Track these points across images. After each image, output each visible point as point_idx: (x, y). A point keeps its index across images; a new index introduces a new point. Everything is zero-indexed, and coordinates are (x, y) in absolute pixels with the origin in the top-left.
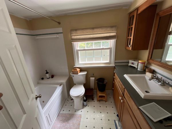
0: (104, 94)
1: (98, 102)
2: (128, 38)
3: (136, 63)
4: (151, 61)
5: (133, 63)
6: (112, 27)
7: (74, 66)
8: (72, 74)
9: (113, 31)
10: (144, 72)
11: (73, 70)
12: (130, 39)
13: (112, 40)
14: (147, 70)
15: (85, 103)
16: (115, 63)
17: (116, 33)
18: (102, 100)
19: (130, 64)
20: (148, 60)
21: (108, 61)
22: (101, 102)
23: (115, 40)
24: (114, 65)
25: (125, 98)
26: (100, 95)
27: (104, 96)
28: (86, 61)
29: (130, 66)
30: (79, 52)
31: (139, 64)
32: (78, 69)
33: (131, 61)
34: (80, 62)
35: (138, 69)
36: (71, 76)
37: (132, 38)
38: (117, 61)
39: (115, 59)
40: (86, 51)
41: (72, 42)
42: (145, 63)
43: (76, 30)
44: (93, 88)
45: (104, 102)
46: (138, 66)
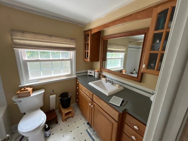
0: (70, 109)
1: (64, 123)
2: (85, 51)
3: (93, 72)
4: (102, 69)
5: (90, 73)
6: (72, 39)
7: (20, 86)
8: (16, 98)
9: (72, 43)
10: (99, 78)
11: (18, 92)
12: (88, 52)
13: (71, 52)
14: (101, 76)
15: (48, 133)
16: (76, 74)
17: (76, 46)
18: (69, 117)
19: (89, 74)
20: (100, 69)
21: (69, 73)
22: (68, 120)
23: (75, 52)
24: (76, 76)
25: (94, 102)
26: (66, 112)
27: (70, 112)
28: (41, 75)
29: (89, 75)
30: (28, 63)
31: (96, 72)
32: (29, 88)
33: (89, 71)
34: (31, 78)
35: (96, 77)
36: (15, 102)
37: (89, 51)
38: (78, 72)
39: (77, 70)
40: (41, 62)
41: (14, 47)
42: (99, 71)
43: (23, 32)
44: (54, 109)
45: (71, 119)
46: (95, 74)
